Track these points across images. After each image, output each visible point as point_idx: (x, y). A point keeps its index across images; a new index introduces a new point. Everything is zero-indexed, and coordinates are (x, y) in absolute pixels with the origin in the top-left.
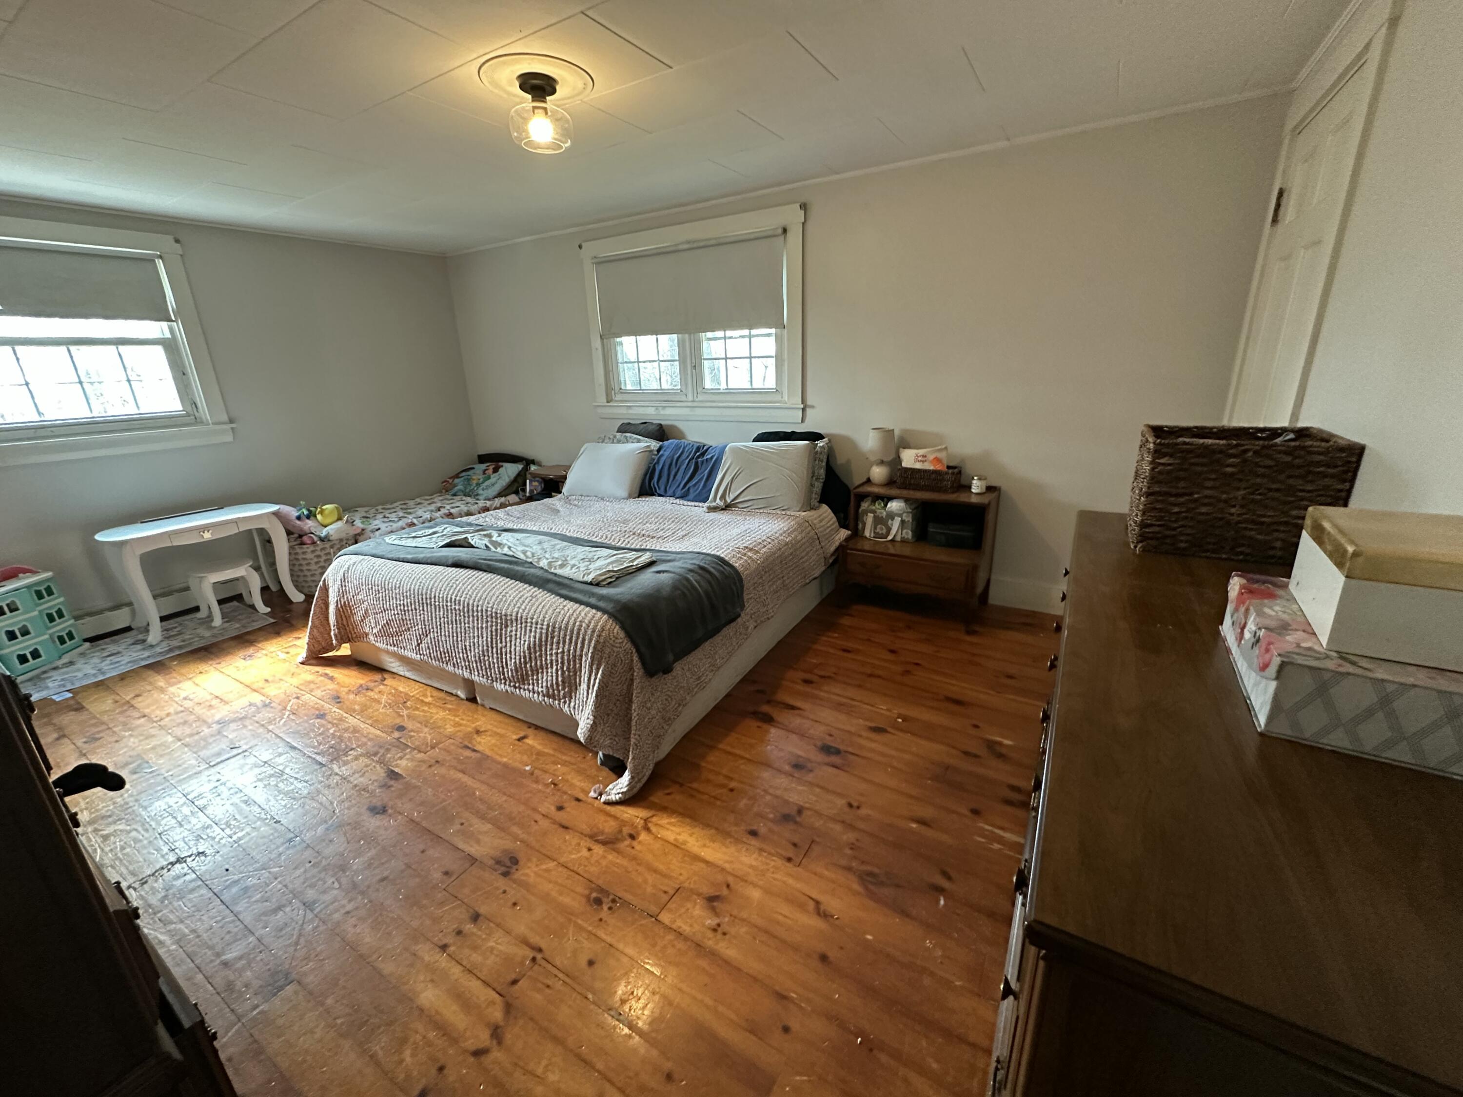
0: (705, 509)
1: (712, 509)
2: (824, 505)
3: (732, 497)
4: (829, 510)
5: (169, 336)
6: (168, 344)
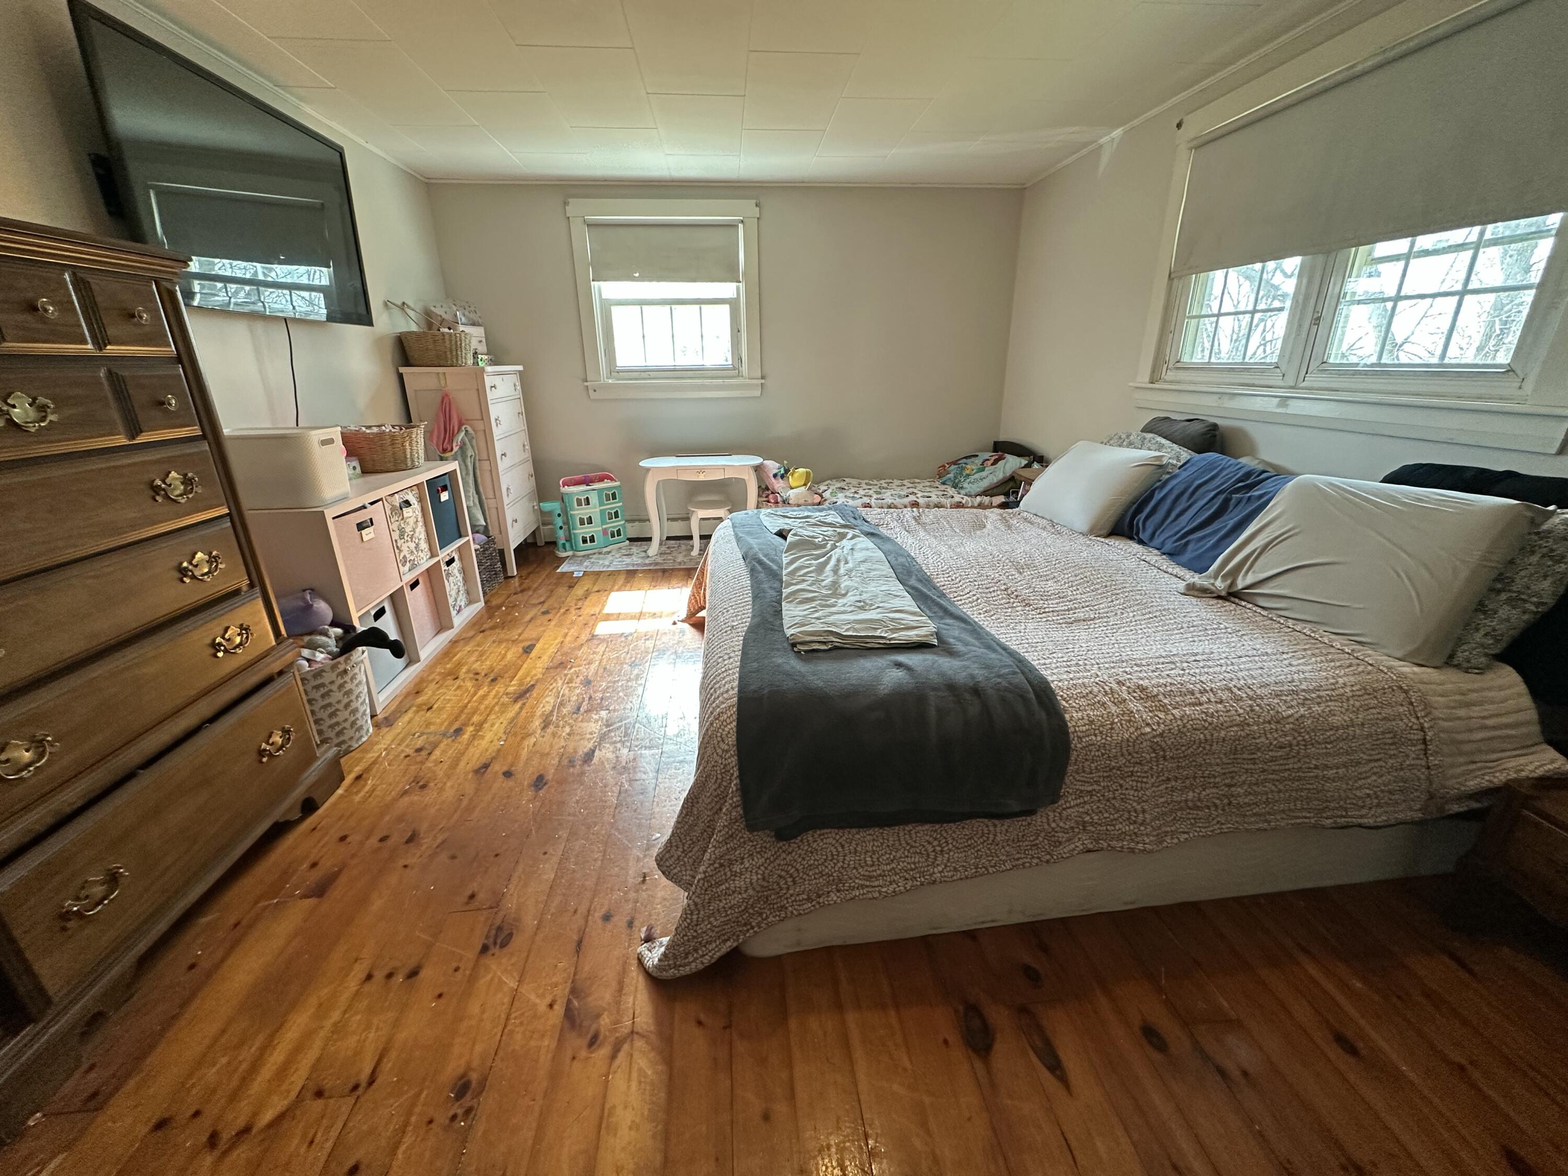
0: (1182, 586)
1: (1193, 590)
2: (1508, 670)
3: (1250, 579)
4: (1522, 688)
5: (735, 296)
6: (733, 304)
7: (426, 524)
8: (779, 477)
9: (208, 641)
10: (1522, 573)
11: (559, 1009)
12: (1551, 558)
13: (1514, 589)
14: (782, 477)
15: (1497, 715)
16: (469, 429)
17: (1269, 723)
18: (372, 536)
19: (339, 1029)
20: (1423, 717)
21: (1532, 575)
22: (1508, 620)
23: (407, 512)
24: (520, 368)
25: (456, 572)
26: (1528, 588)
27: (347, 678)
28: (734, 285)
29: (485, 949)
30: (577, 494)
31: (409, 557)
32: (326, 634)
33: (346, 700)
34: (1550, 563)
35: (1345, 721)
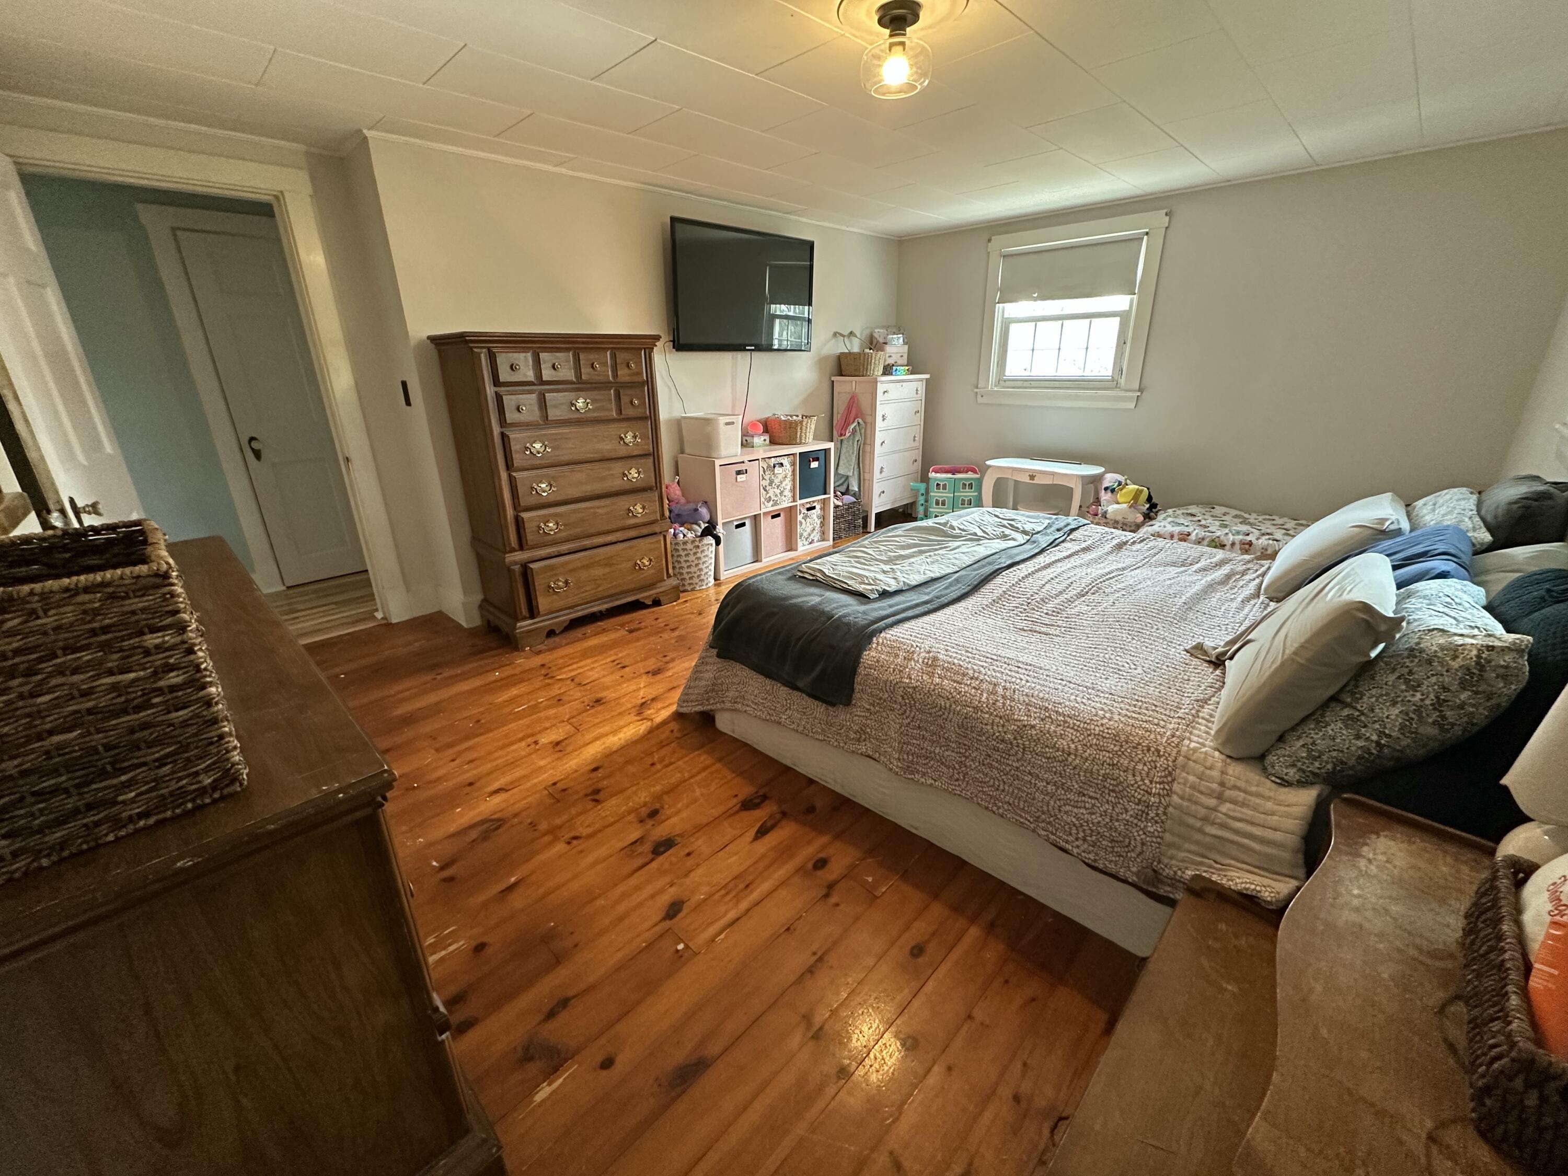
5: (1127, 308)
6: (1124, 316)
7: (794, 480)
8: (1109, 491)
9: (627, 507)
10: (1374, 692)
11: (644, 700)
12: (1407, 682)
13: (1359, 707)
14: (1113, 491)
15: (1247, 821)
16: (860, 421)
17: (1001, 718)
18: (744, 479)
19: (593, 669)
20: (1156, 783)
21: (1382, 695)
22: (1333, 739)
23: (778, 470)
24: (927, 376)
25: (815, 517)
26: (1372, 710)
27: (699, 551)
28: (1129, 297)
29: (648, 672)
30: (939, 480)
31: (773, 498)
32: (700, 526)
33: (696, 562)
34: (1403, 687)
35: (1069, 748)
